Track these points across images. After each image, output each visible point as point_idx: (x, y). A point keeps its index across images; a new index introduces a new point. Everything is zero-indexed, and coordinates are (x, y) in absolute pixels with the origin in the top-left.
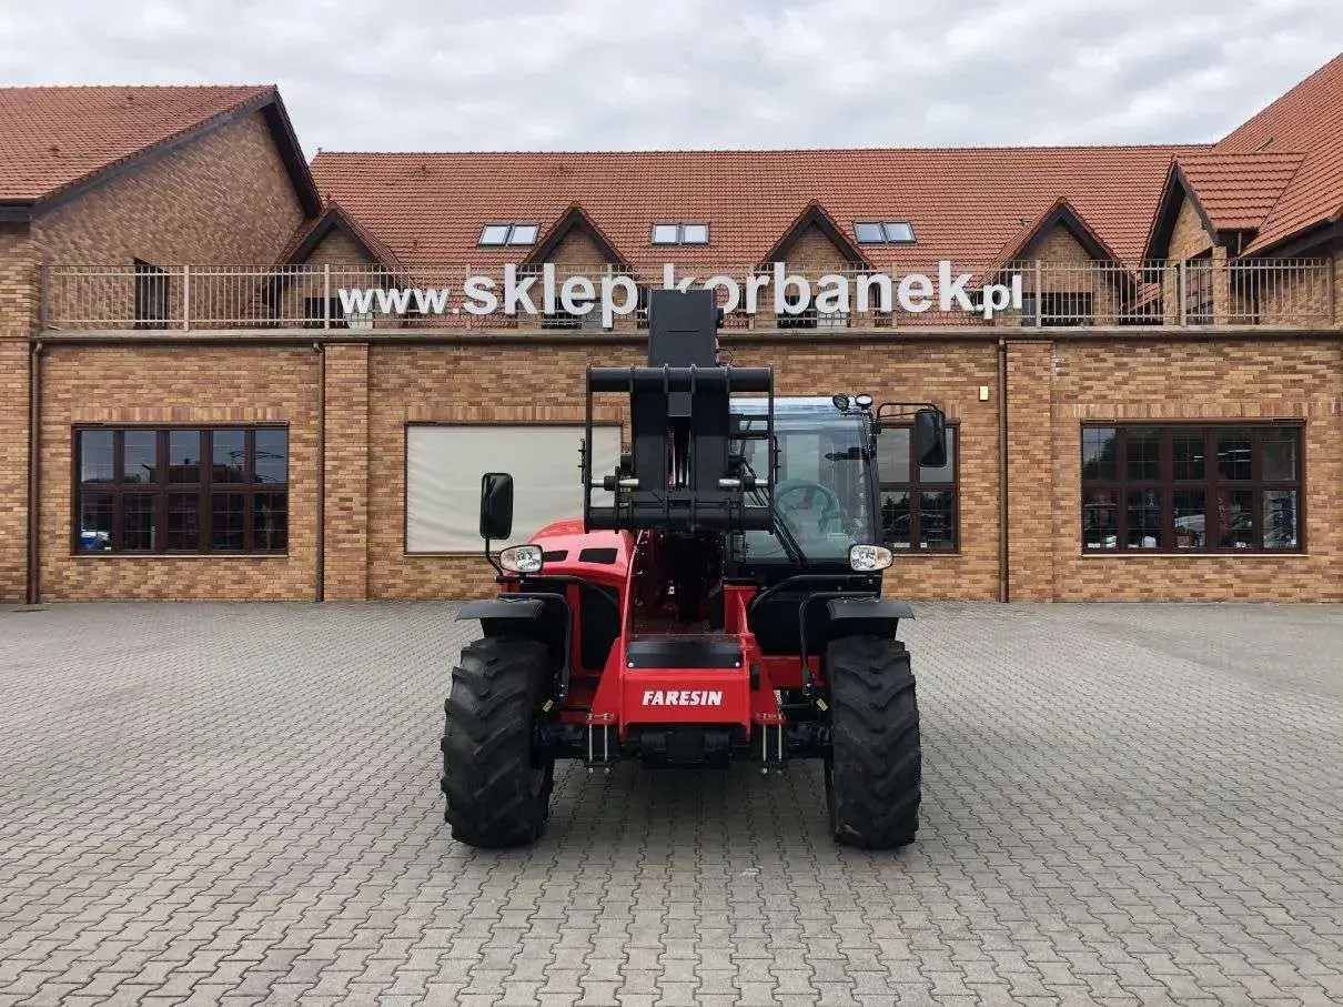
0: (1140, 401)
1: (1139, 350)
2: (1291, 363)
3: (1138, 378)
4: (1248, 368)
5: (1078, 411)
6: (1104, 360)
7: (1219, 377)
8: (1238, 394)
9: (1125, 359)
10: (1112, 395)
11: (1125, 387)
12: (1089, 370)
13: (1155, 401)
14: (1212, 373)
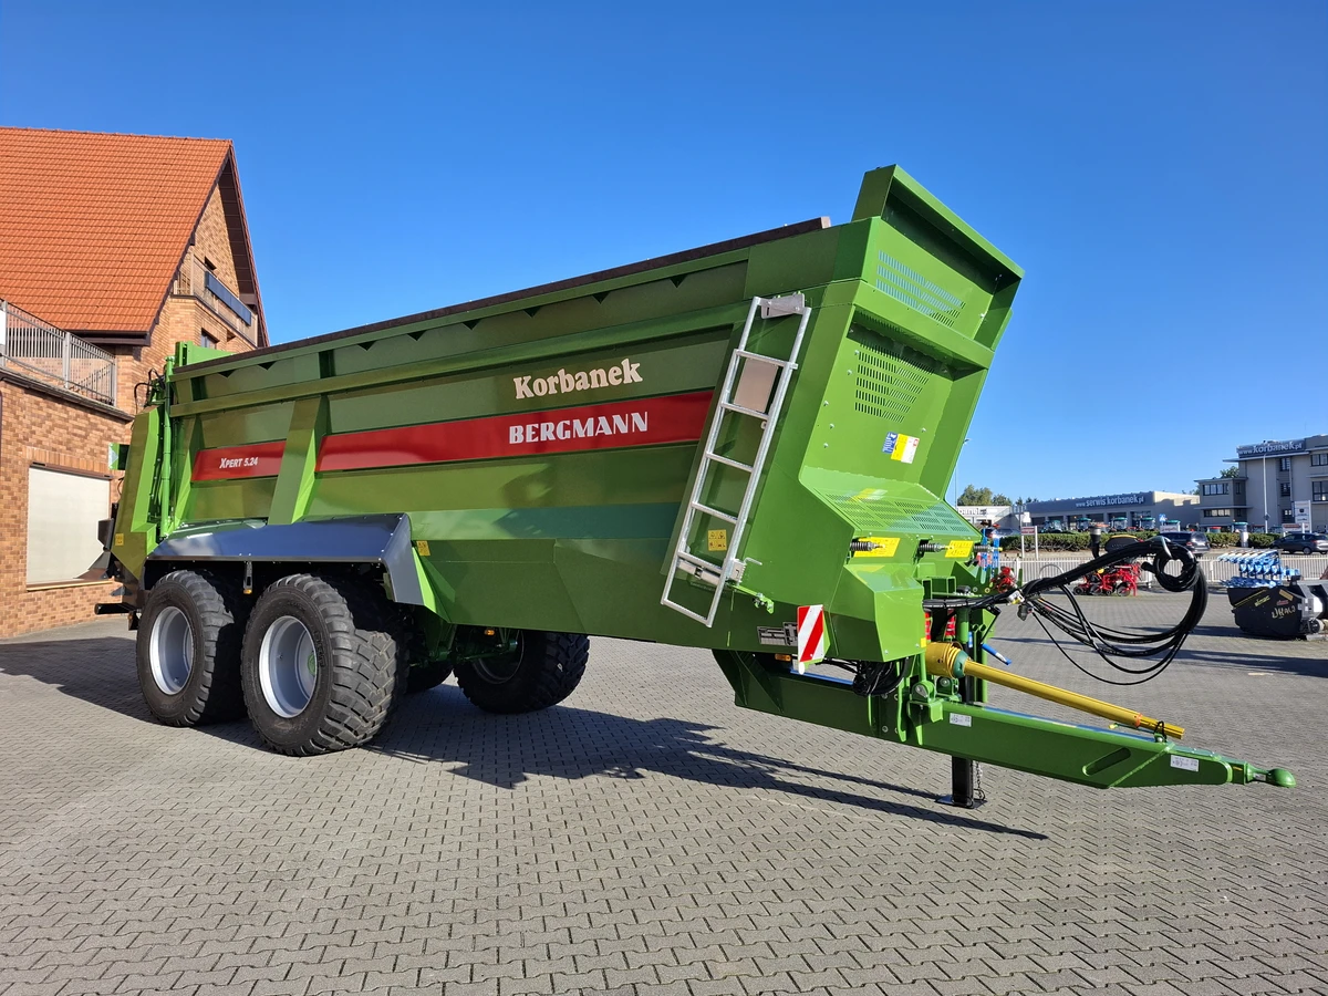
0: (54, 450)
1: (57, 404)
2: (110, 433)
3: (56, 429)
4: (98, 433)
5: (29, 453)
6: (41, 409)
7: (85, 437)
8: (92, 452)
9: (50, 411)
10: (46, 442)
11: (50, 436)
12: (33, 415)
13: (61, 451)
14: (83, 433)
